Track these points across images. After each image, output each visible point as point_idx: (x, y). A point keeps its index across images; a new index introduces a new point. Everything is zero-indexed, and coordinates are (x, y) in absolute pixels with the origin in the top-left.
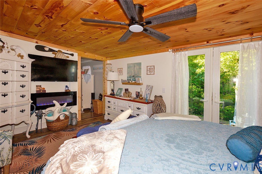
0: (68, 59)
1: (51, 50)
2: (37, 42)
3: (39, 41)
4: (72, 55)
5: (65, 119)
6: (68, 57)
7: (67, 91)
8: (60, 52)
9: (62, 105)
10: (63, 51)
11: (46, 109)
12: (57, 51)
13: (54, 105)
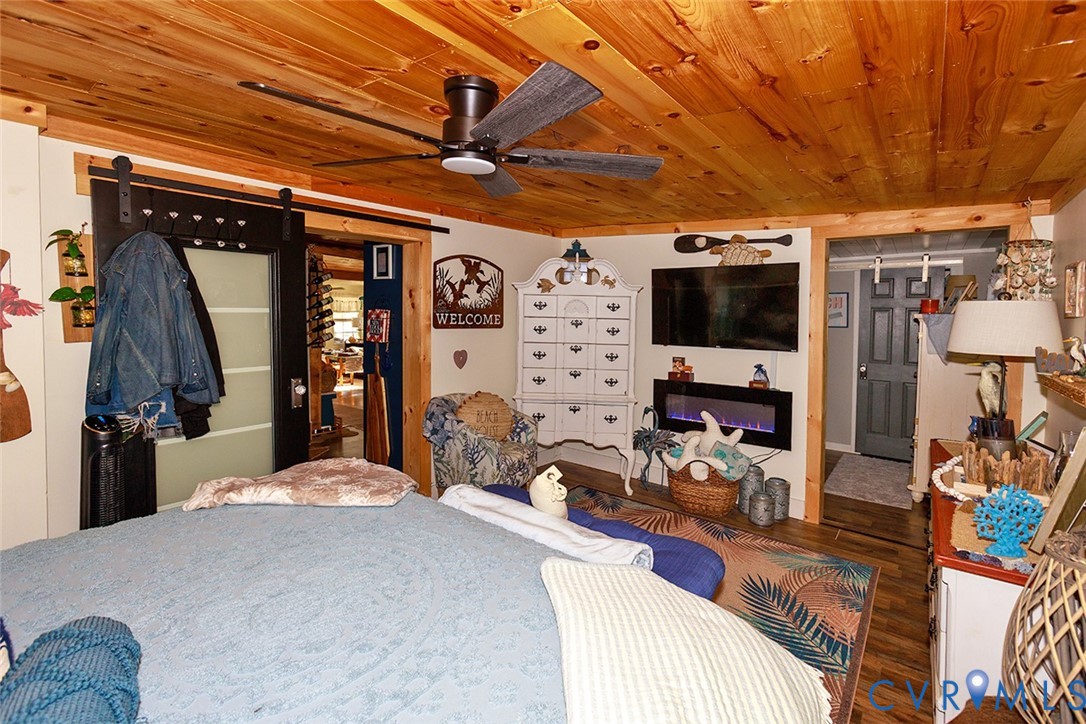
0: (767, 261)
1: (713, 243)
2: (677, 230)
3: (680, 225)
4: (786, 240)
5: (707, 480)
6: (767, 254)
7: (755, 385)
8: (738, 239)
9: (727, 431)
10: (749, 235)
11: (683, 432)
12: (727, 242)
13: (702, 427)
